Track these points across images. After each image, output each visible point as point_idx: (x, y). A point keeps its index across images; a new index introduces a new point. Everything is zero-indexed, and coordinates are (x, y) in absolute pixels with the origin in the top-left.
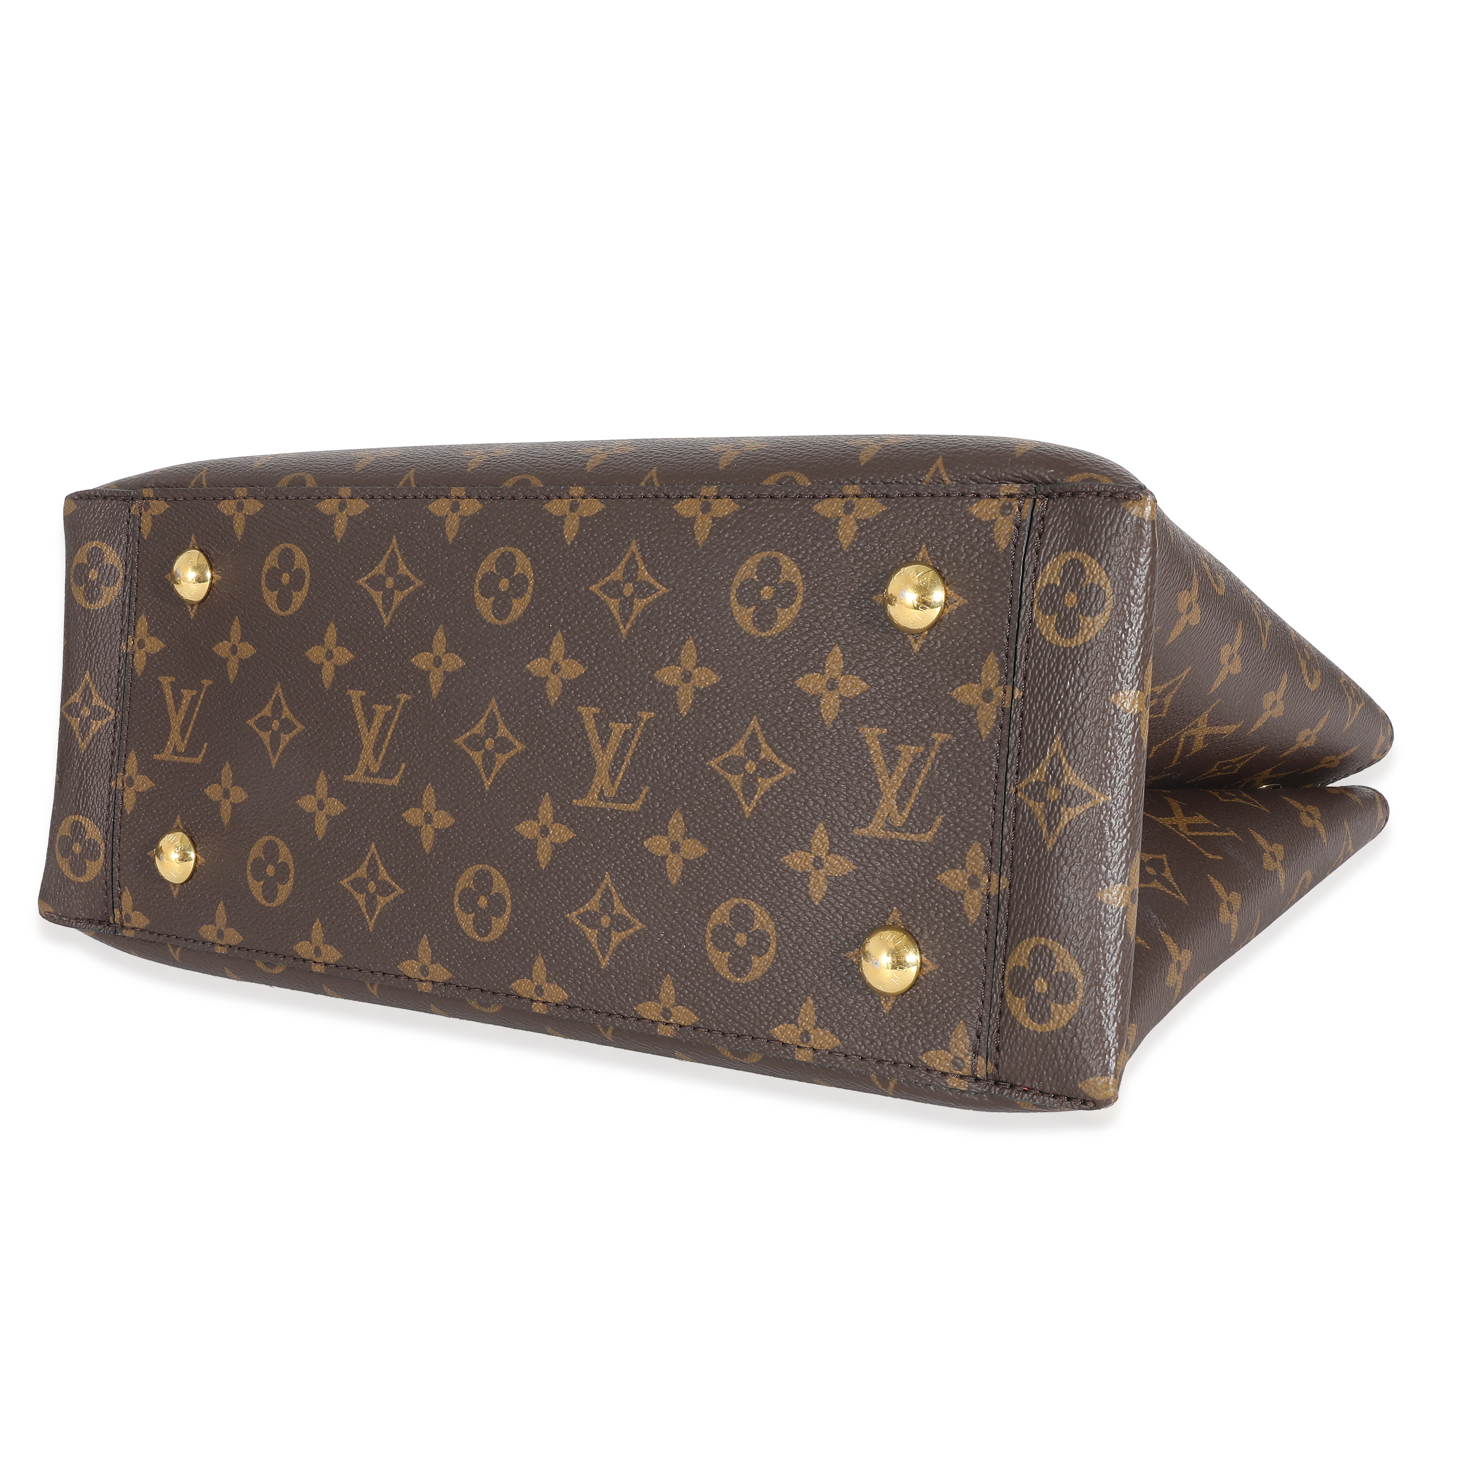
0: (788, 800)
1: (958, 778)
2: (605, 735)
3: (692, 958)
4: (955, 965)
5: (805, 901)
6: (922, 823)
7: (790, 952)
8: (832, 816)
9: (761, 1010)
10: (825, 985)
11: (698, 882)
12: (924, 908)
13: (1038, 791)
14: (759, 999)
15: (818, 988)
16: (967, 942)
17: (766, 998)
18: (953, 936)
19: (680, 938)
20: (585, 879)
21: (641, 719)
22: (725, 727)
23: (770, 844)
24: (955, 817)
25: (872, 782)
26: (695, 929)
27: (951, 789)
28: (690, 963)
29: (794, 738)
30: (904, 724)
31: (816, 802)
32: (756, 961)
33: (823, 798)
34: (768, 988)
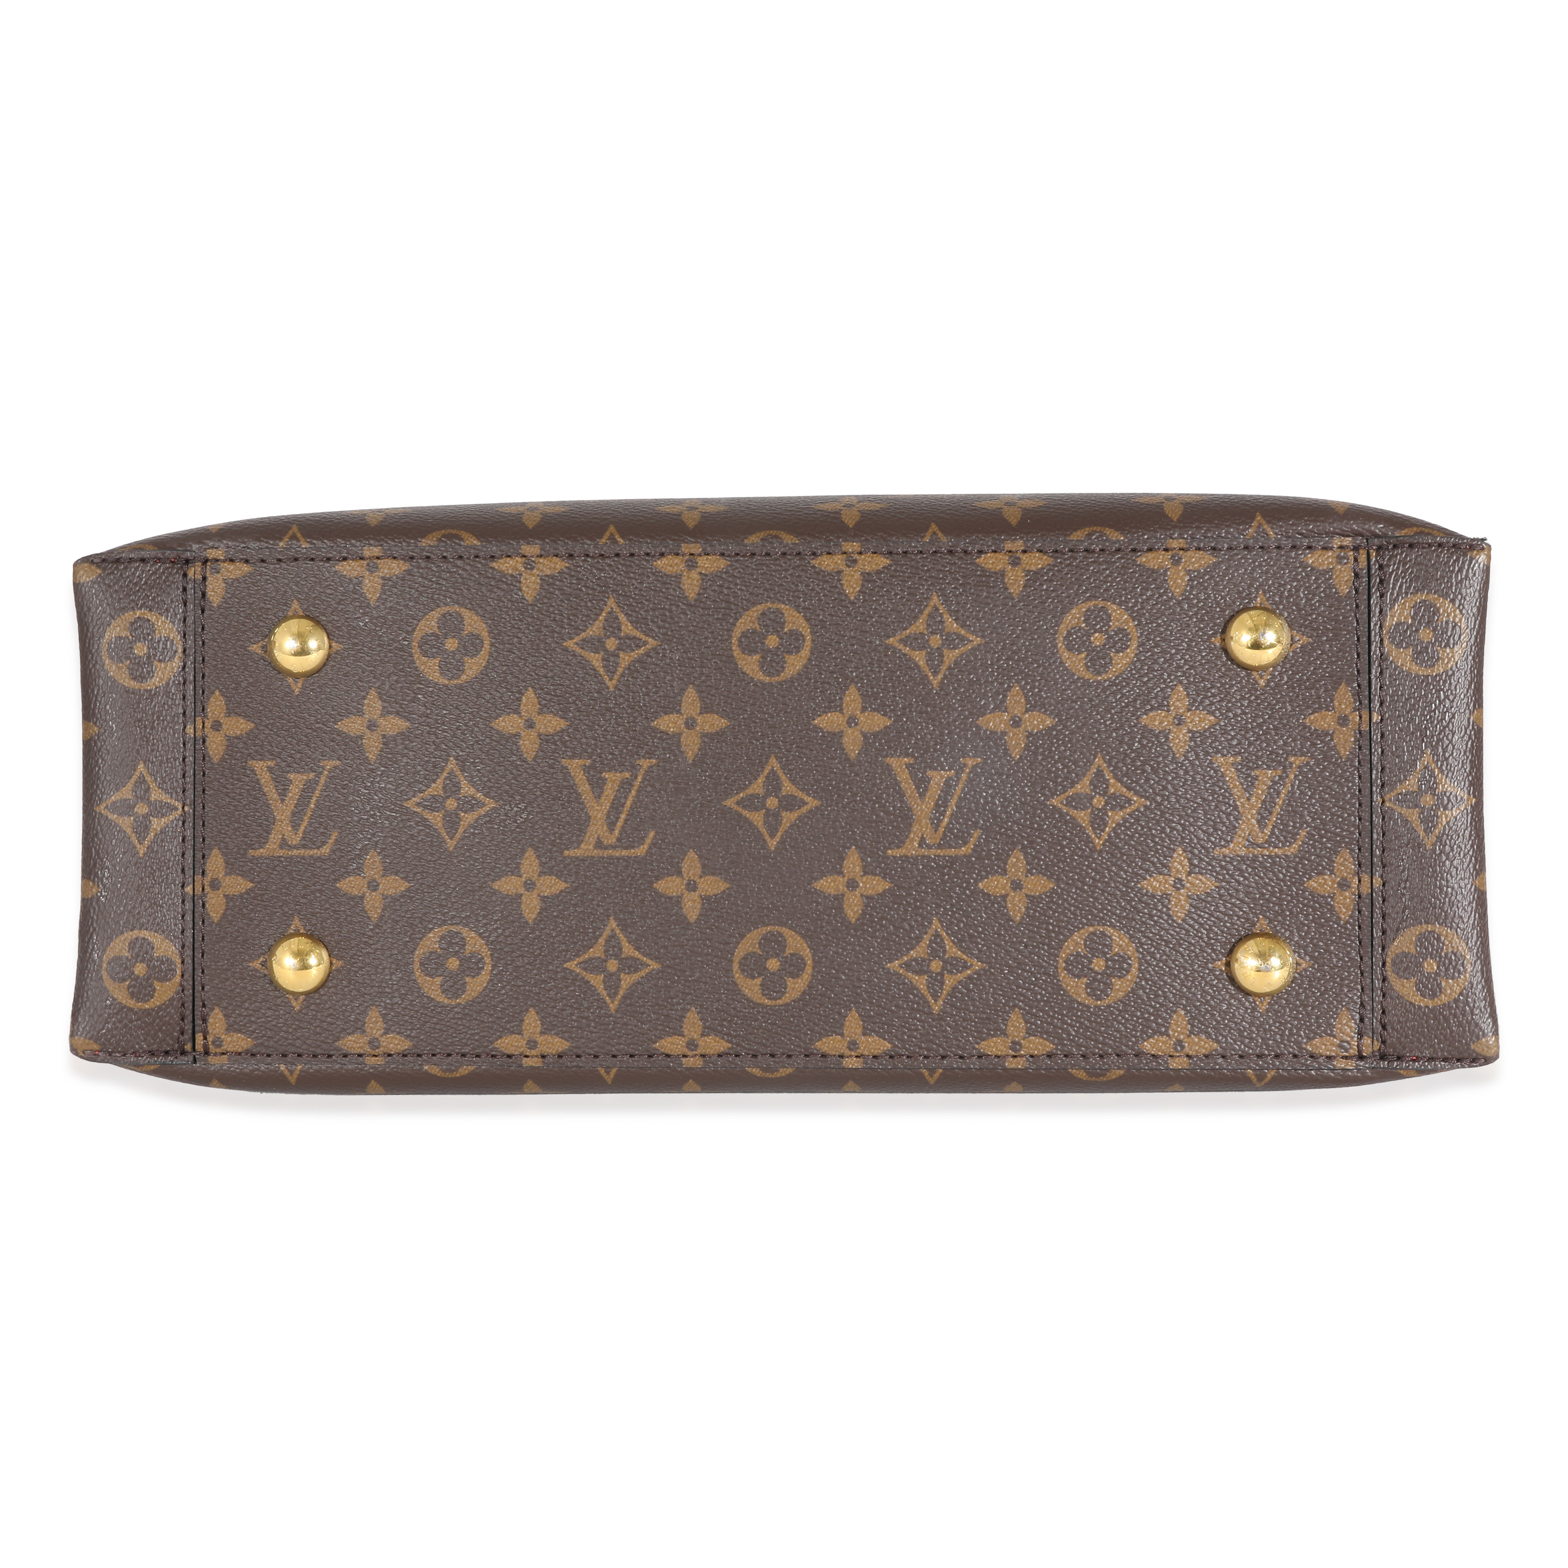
0: (1142, 829)
1: (1320, 794)
2: (922, 785)
3: (1043, 989)
4: (1330, 960)
5: (1167, 921)
6: (1285, 837)
7: (1154, 970)
8: (1191, 840)
9: (1126, 1028)
10: (1194, 994)
11: (1045, 916)
12: (1291, 913)
13: (1411, 800)
14: (1123, 1017)
15: (1188, 999)
16: (1341, 938)
17: (1133, 1015)
18: (1325, 934)
19: (1027, 972)
20: (907, 927)
21: (965, 765)
22: (1065, 766)
23: (1126, 872)
24: (1320, 830)
25: (1230, 805)
26: (1045, 962)
27: (1314, 805)
28: (1041, 994)
29: (1144, 771)
30: (1258, 751)
31: (1172, 829)
32: (1117, 983)
33: (1180, 824)
34: (1133, 1006)
